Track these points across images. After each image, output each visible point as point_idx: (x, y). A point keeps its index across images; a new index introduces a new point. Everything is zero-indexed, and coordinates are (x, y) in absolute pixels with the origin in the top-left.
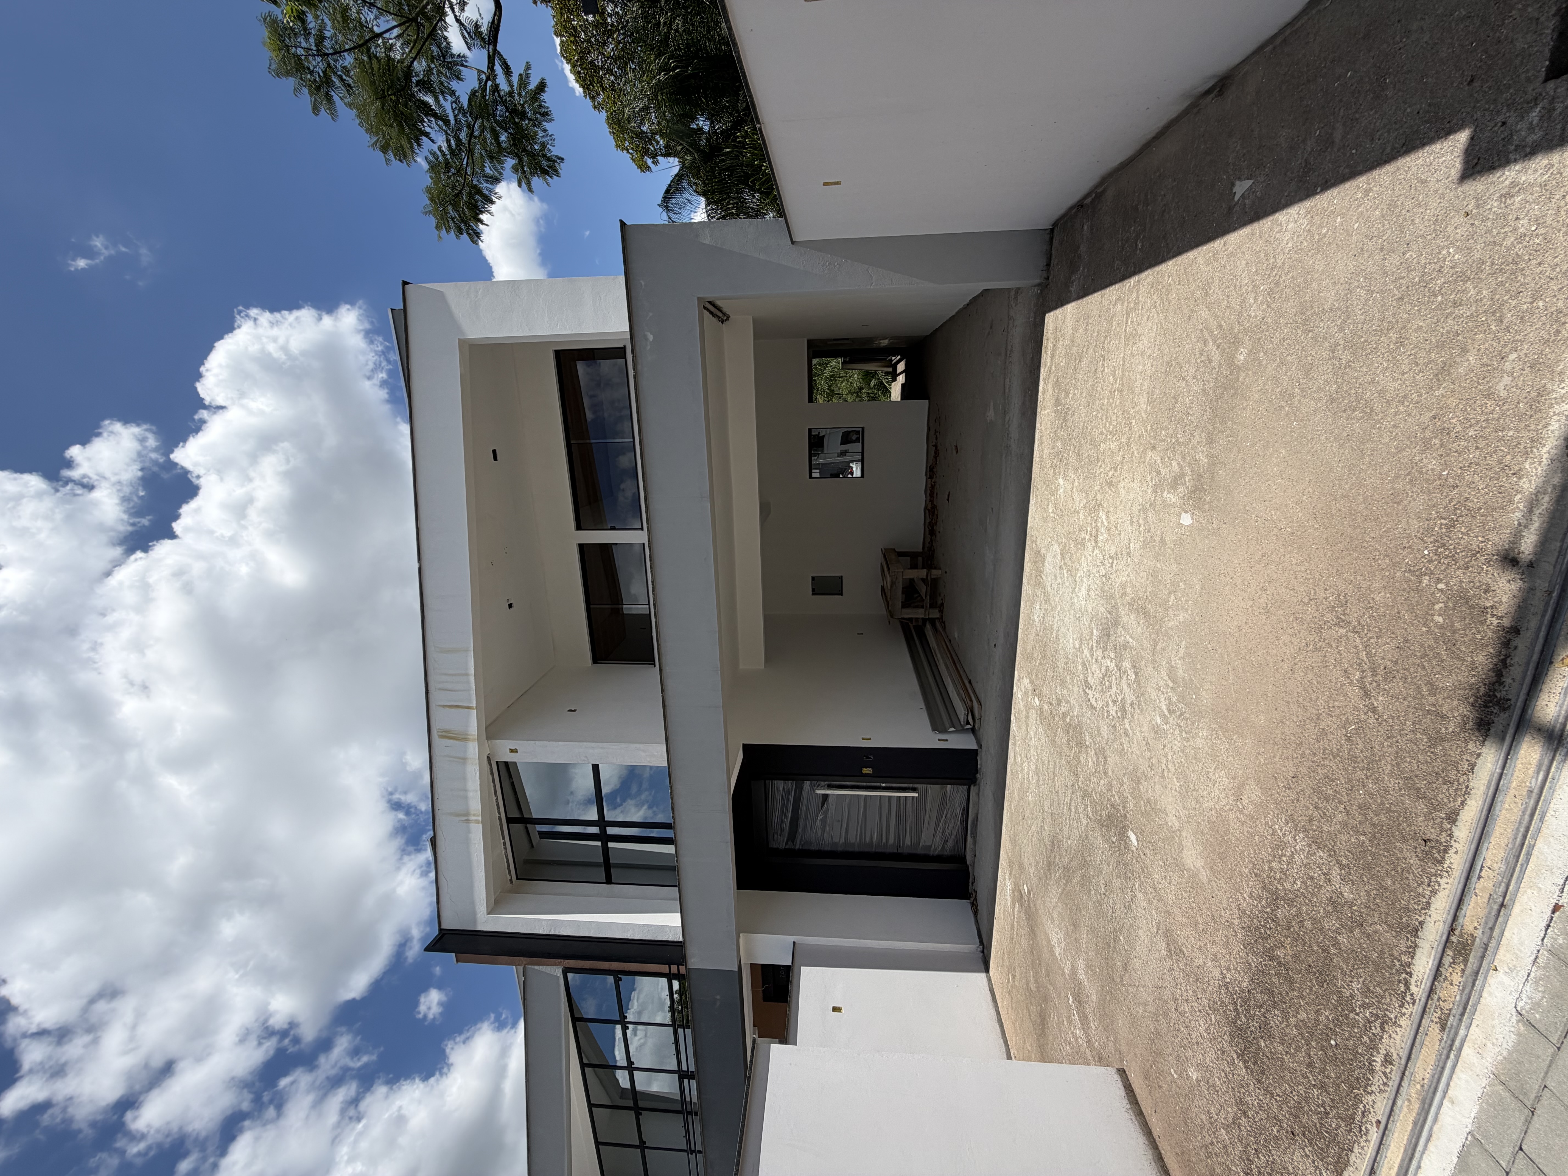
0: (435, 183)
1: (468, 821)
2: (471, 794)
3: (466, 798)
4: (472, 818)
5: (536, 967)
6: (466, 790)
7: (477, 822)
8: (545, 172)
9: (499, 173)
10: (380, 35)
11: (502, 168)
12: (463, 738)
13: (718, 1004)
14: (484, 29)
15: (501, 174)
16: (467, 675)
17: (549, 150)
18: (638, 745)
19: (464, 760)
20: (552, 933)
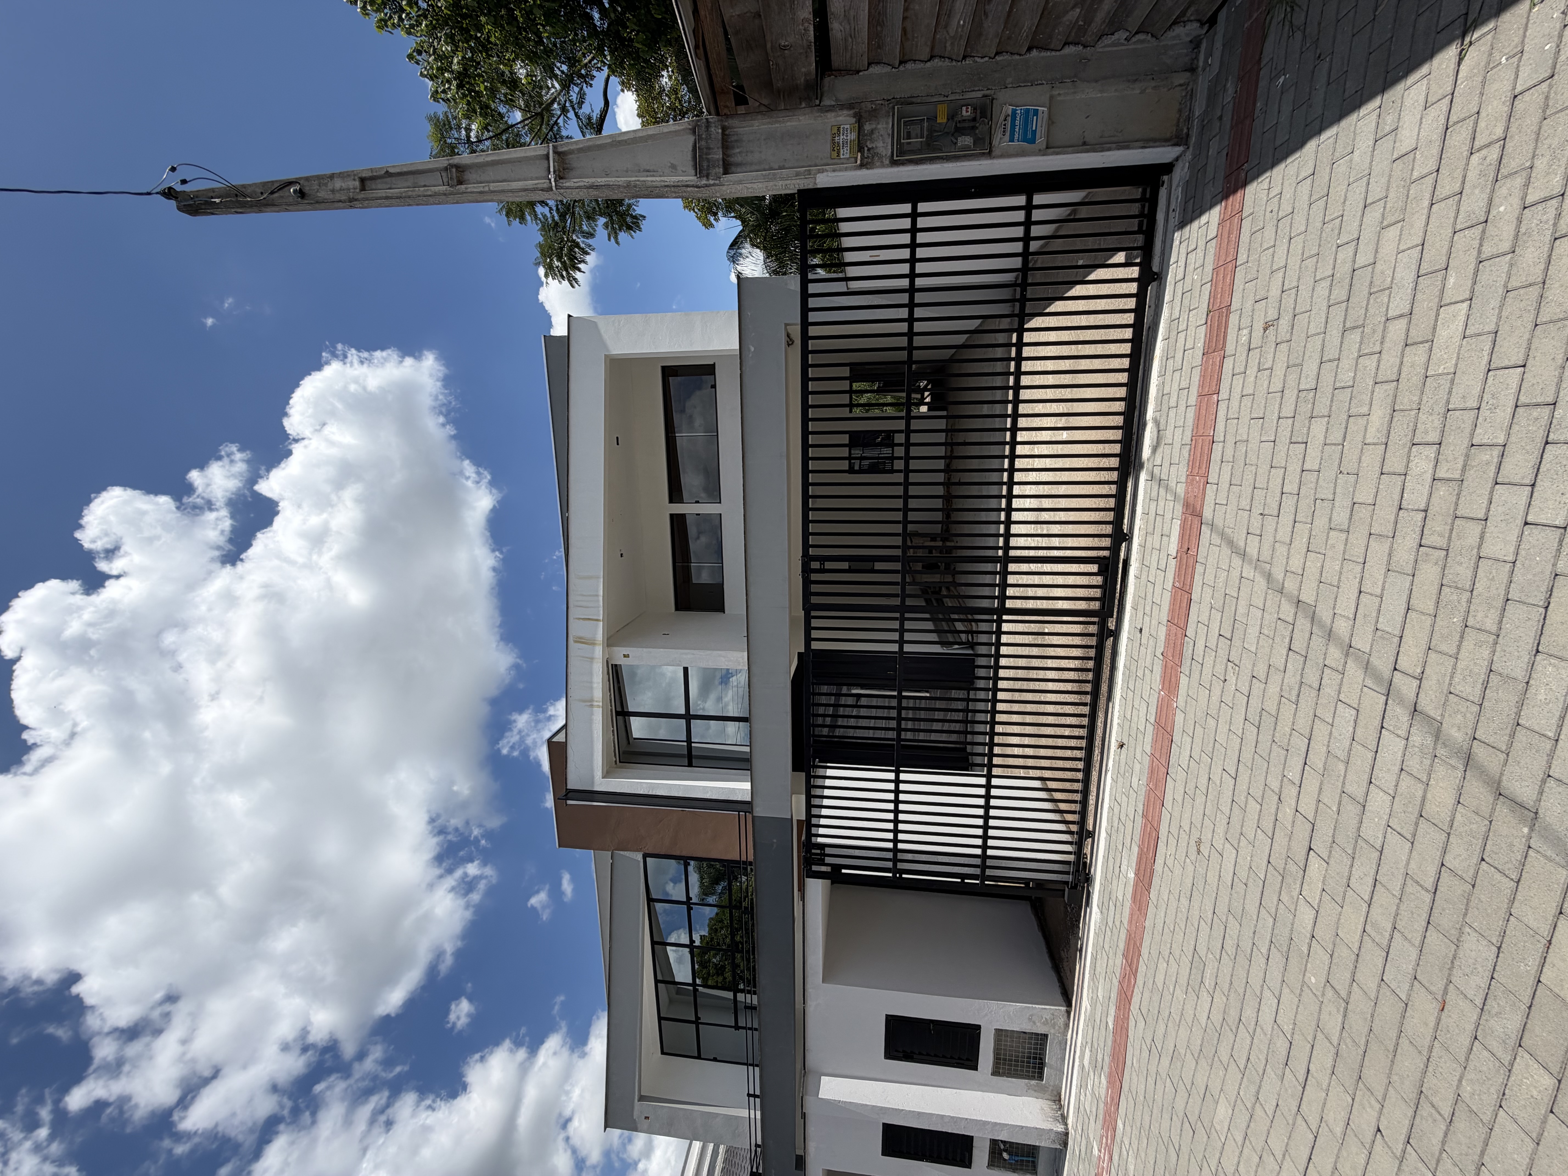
0: (545, 240)
1: (592, 706)
2: (595, 685)
3: (591, 688)
4: (595, 703)
5: (622, 853)
6: (591, 682)
7: (598, 706)
8: (629, 228)
9: (593, 229)
10: (513, 126)
11: (596, 225)
12: (592, 643)
13: (775, 846)
14: (594, 121)
15: (595, 231)
16: (597, 596)
17: (634, 210)
18: (719, 652)
19: (592, 659)
20: (650, 793)
